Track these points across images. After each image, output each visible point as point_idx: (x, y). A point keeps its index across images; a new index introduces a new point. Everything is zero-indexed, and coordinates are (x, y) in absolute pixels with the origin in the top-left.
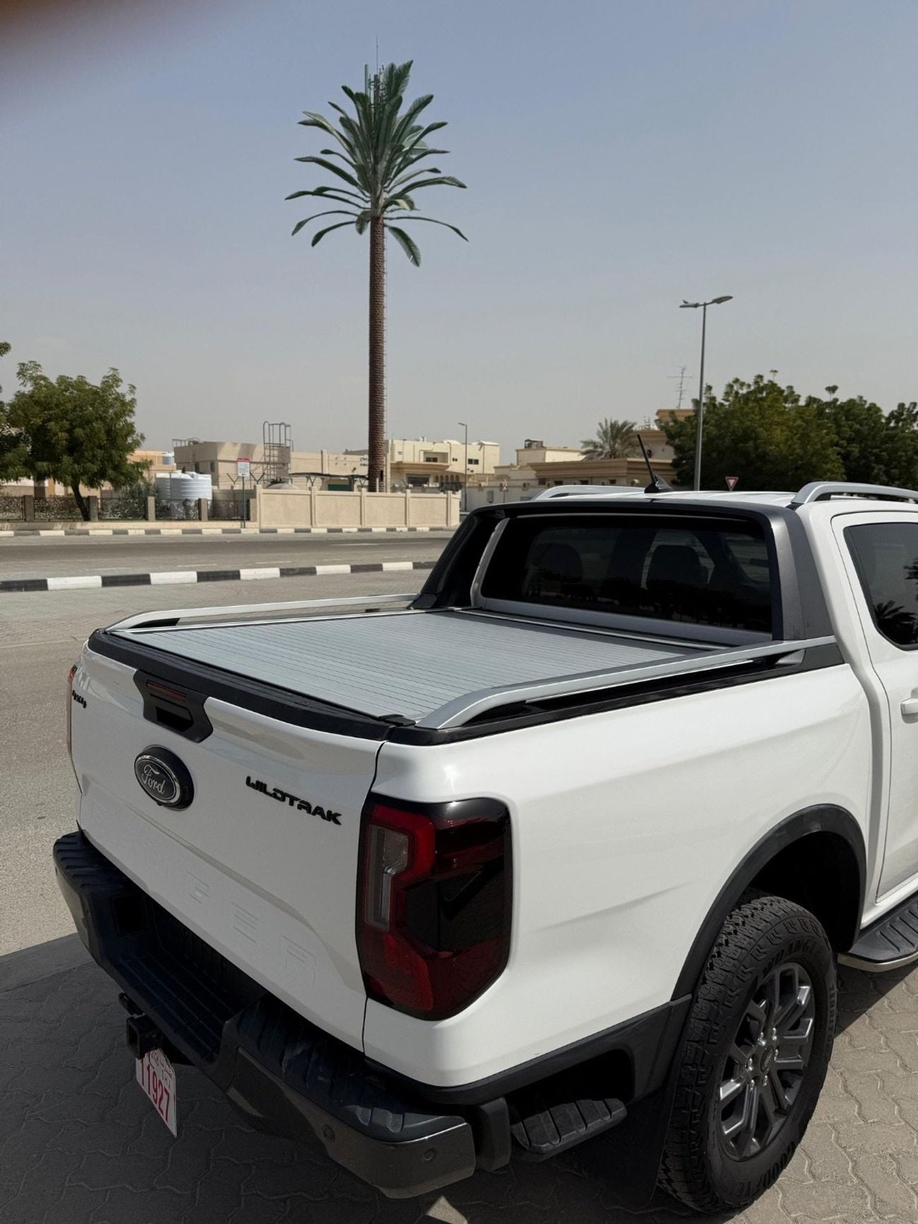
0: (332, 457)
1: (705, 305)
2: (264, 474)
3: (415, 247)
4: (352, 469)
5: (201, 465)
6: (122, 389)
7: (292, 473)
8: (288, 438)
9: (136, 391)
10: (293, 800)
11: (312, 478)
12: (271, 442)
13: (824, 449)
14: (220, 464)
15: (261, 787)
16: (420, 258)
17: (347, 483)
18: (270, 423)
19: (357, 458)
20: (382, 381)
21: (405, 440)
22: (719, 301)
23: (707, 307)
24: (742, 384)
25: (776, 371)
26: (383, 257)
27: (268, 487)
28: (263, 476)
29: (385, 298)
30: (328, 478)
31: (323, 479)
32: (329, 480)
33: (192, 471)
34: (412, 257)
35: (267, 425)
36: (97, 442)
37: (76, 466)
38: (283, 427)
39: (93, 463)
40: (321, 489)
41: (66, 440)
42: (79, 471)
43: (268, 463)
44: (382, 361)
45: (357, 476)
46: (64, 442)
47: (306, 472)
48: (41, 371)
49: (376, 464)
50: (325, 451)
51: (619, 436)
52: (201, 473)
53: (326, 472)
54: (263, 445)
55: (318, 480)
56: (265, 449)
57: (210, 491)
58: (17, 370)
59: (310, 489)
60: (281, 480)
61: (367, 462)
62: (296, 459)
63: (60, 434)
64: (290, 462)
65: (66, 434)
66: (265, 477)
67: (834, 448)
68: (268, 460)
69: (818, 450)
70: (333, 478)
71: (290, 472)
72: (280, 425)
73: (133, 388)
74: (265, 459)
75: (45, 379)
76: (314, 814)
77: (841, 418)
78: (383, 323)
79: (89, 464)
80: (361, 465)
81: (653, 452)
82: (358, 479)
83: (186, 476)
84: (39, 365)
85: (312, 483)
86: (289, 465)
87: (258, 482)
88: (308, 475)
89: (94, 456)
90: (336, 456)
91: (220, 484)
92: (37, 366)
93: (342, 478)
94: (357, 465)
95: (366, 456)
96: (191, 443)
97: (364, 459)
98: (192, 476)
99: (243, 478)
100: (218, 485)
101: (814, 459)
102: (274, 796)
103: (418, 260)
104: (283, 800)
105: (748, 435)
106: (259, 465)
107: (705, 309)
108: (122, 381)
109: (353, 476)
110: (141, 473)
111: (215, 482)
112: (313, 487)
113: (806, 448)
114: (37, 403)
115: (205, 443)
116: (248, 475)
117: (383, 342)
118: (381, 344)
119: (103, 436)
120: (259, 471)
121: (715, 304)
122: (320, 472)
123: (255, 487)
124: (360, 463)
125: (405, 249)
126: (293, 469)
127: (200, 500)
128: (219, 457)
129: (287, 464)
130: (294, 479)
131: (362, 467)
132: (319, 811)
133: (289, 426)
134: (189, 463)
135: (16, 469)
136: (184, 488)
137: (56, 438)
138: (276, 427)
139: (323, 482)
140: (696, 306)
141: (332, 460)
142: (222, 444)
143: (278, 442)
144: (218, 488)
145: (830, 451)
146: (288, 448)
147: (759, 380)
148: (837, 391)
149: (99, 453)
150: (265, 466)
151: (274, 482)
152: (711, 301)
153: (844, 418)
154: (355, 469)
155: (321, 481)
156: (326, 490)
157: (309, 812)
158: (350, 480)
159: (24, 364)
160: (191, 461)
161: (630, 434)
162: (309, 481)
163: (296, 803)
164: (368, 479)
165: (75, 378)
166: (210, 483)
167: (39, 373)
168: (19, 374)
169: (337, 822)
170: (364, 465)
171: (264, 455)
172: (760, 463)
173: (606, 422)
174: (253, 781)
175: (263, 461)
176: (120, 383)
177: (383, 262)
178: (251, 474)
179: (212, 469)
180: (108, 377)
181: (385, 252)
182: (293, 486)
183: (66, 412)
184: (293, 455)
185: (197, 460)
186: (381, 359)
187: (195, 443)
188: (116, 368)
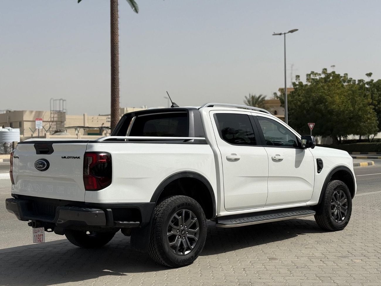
0: (91, 117)
1: (285, 34)
2: (50, 127)
3: (136, 3)
4: (102, 123)
5: (13, 125)
7: (67, 126)
8: (64, 108)
10: (71, 157)
11: (78, 129)
12: (55, 110)
13: (365, 107)
14: (25, 123)
15: (65, 157)
16: (138, 9)
17: (99, 132)
18: (55, 99)
19: (105, 118)
20: (118, 75)
21: (134, 108)
22: (292, 31)
23: (286, 34)
24: (316, 74)
25: (334, 66)
26: (118, 9)
27: (53, 134)
28: (49, 128)
29: (119, 31)
30: (88, 129)
31: (84, 129)
32: (88, 130)
33: (8, 127)
34: (134, 8)
35: (52, 101)
38: (61, 101)
40: (84, 135)
43: (53, 122)
44: (118, 64)
45: (104, 127)
47: (75, 126)
49: (115, 120)
50: (86, 114)
51: (257, 103)
52: (13, 128)
53: (87, 125)
54: (50, 111)
55: (82, 130)
56: (51, 114)
57: (19, 138)
59: (77, 135)
60: (60, 130)
61: (110, 120)
62: (69, 119)
64: (65, 120)
66: (51, 129)
67: (370, 106)
68: (52, 120)
69: (361, 107)
70: (90, 129)
71: (65, 126)
72: (60, 100)
74: (51, 119)
76: (75, 158)
77: (374, 90)
78: (118, 44)
80: (107, 121)
81: (277, 111)
82: (105, 129)
83: (5, 130)
85: (78, 131)
86: (65, 122)
87: (47, 131)
88: (76, 128)
90: (92, 117)
91: (25, 133)
93: (96, 129)
94: (105, 122)
95: (110, 117)
96: (8, 112)
97: (109, 118)
98: (9, 130)
99: (39, 129)
100: (23, 134)
101: (360, 113)
102: (67, 158)
103: (138, 10)
104: (69, 158)
105: (321, 100)
106: (47, 123)
107: (285, 36)
109: (102, 127)
111: (22, 133)
112: (78, 134)
113: (355, 107)
115: (15, 111)
116: (41, 127)
117: (118, 54)
118: (117, 55)
120: (48, 125)
121: (290, 33)
122: (83, 126)
123: (45, 134)
124: (106, 121)
125: (130, 5)
126: (67, 124)
127: (13, 142)
128: (25, 119)
129: (64, 122)
130: (68, 130)
131: (108, 122)
132: (76, 157)
133: (65, 100)
134: (6, 123)
136: (4, 137)
138: (58, 101)
139: (84, 131)
140: (280, 34)
141: (90, 119)
142: (26, 111)
143: (58, 110)
144: (24, 136)
145: (368, 108)
146: (64, 113)
147: (325, 71)
148: (372, 76)
150: (51, 123)
151: (56, 132)
152: (288, 32)
153: (376, 90)
154: (103, 124)
155: (83, 130)
156: (86, 135)
157: (74, 158)
158: (100, 130)
160: (8, 122)
161: (264, 102)
162: (77, 130)
163: (72, 158)
164: (110, 129)
166: (19, 133)
169: (79, 158)
170: (109, 121)
171: (51, 117)
172: (329, 116)
173: (250, 95)
174: (63, 157)
175: (49, 120)
177: (118, 11)
178: (43, 127)
179: (20, 125)
181: (118, 6)
182: (67, 133)
184: (67, 117)
185: (11, 121)
186: (117, 63)
187: (10, 111)
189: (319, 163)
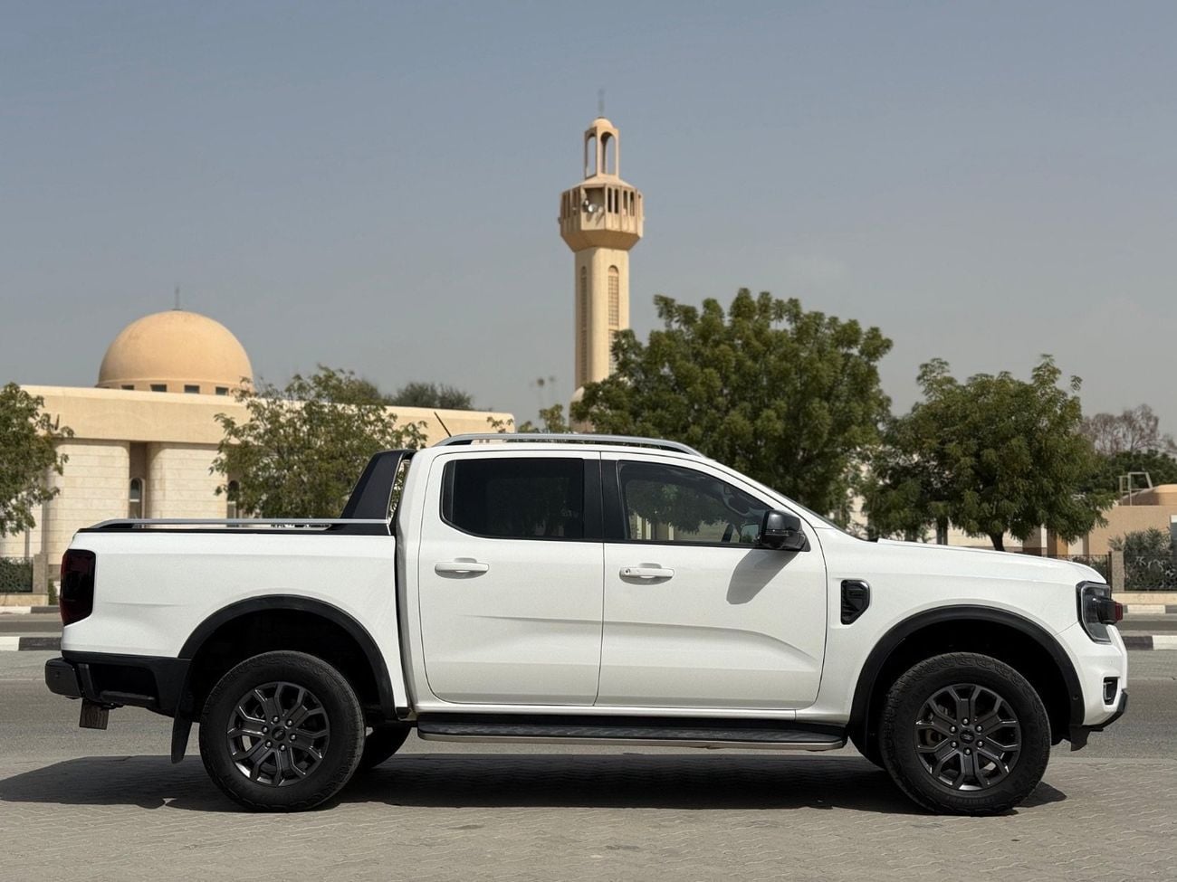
6: (1063, 383)
9: (1082, 385)
36: (1018, 468)
37: (985, 505)
39: (1012, 501)
41: (972, 467)
42: (991, 513)
46: (969, 470)
48: (948, 371)
58: (919, 372)
63: (962, 459)
65: (973, 459)
73: (1077, 381)
75: (951, 381)
79: (1006, 503)
84: (946, 363)
89: (1014, 489)
92: (943, 364)
108: (1060, 372)
110: (1099, 514)
114: (934, 415)
119: (1027, 459)
135: (902, 513)
137: (957, 465)
149: (1022, 484)
159: (926, 366)
165: (996, 376)
167: (946, 375)
168: (919, 378)
176: (1057, 376)
180: (1039, 369)
183: (977, 428)
188: (1049, 354)
189: (851, 592)
